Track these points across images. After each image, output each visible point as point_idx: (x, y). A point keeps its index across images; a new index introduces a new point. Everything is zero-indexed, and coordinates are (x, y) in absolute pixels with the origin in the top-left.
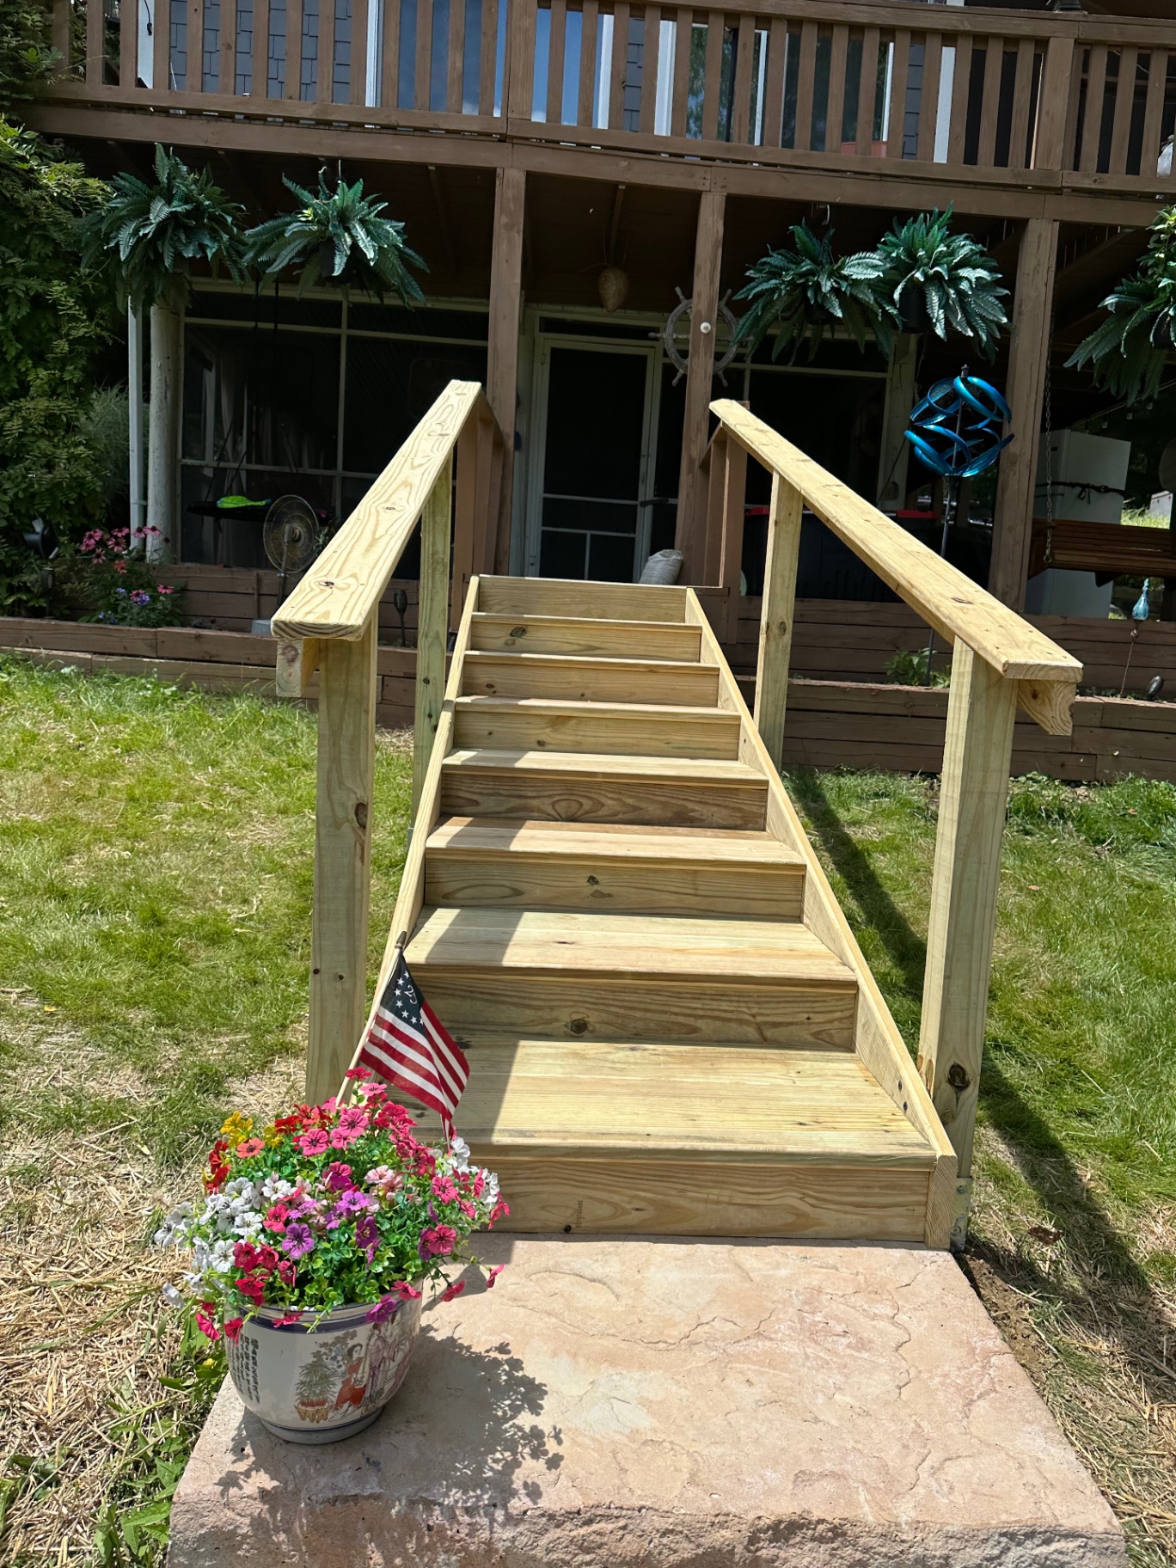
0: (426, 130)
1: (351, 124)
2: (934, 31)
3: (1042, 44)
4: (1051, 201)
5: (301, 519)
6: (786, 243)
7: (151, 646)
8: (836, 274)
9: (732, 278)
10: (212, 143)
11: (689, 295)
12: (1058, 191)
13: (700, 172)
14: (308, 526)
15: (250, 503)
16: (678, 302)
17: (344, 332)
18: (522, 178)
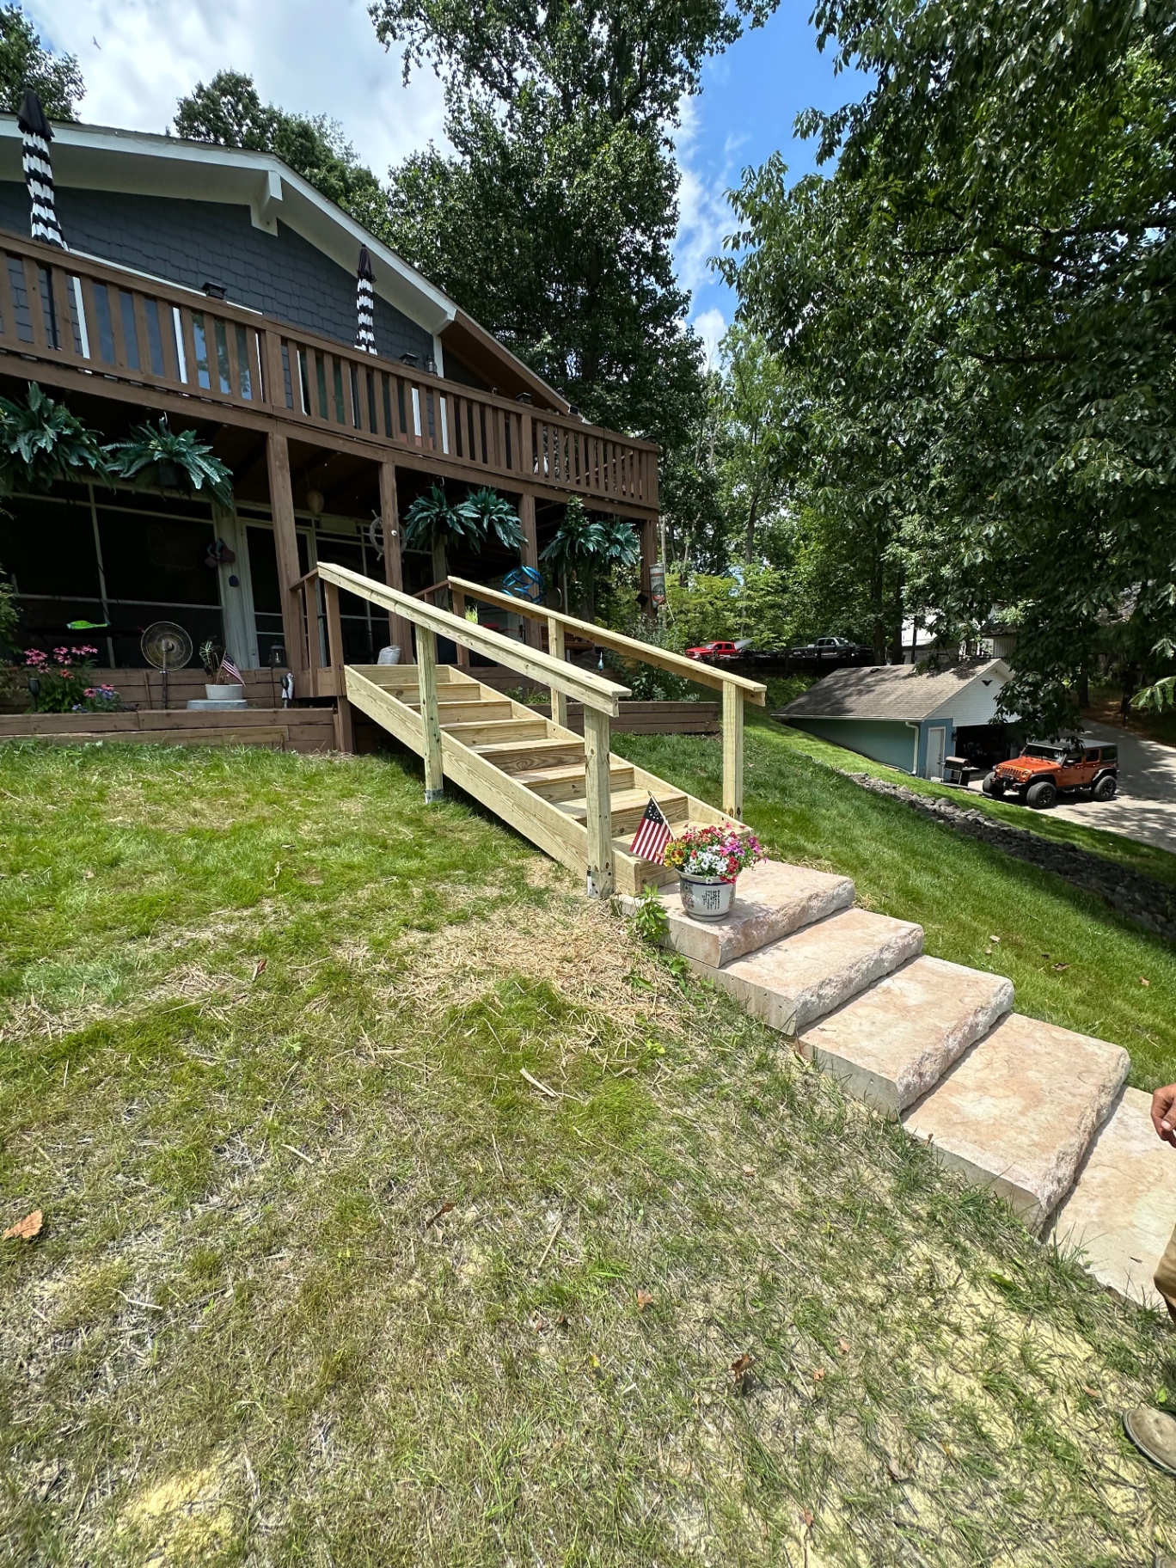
0: (221, 403)
1: (169, 391)
2: (437, 389)
3: (519, 416)
4: (530, 488)
5: (172, 637)
6: (428, 495)
7: (135, 724)
8: (455, 512)
9: (403, 510)
10: (63, 384)
11: (379, 514)
12: (533, 483)
13: (380, 452)
14: (178, 640)
15: (91, 626)
16: (374, 518)
17: (93, 506)
18: (285, 441)
